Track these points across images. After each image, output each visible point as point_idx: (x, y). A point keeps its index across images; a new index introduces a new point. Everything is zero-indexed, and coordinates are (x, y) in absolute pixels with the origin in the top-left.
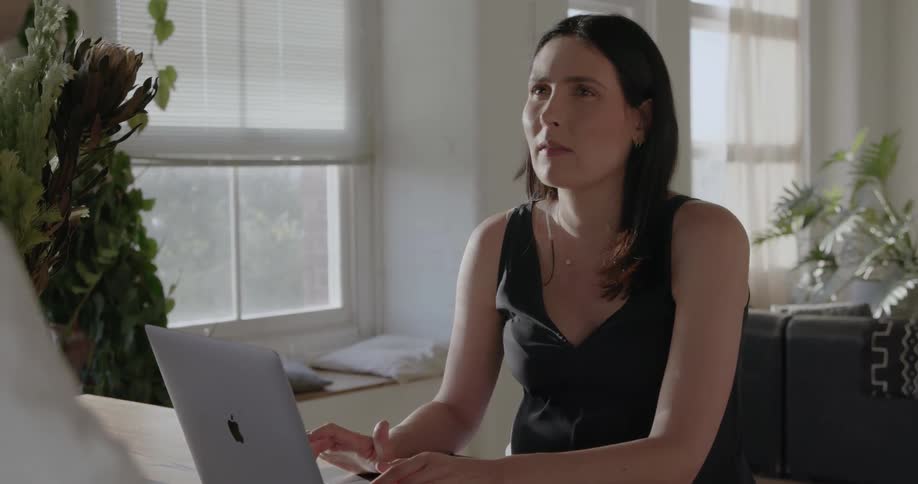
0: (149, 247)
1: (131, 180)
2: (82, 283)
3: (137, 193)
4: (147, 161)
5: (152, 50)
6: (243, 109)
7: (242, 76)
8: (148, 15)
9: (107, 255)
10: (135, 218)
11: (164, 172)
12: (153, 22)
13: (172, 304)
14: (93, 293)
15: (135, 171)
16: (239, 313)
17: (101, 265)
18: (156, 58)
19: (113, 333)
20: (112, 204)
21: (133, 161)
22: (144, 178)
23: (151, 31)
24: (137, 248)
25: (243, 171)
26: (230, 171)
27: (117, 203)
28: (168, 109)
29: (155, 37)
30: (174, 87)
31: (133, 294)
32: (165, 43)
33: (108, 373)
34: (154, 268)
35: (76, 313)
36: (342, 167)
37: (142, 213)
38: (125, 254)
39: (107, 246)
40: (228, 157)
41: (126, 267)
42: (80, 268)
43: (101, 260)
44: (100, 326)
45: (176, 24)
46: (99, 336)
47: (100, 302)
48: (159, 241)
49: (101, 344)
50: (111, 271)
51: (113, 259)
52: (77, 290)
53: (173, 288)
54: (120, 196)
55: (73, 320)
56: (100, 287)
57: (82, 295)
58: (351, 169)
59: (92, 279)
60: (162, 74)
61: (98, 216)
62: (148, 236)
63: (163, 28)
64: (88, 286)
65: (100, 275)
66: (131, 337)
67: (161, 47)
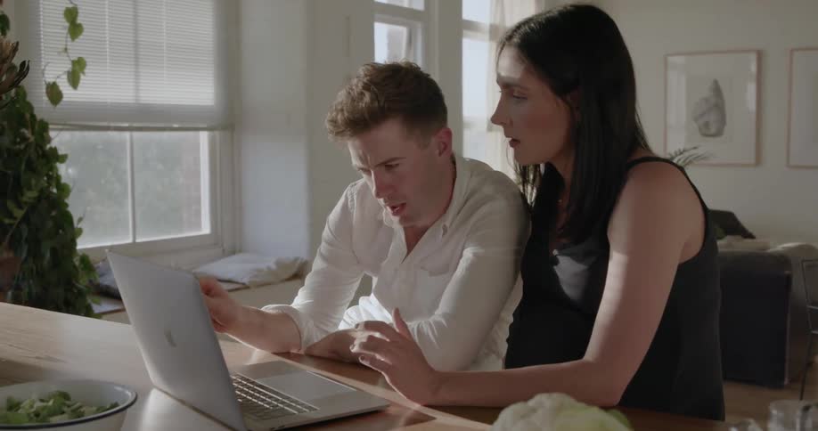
0: (64, 190)
1: (49, 140)
2: (11, 216)
3: (54, 150)
4: (60, 127)
5: (66, 45)
6: (137, 89)
7: (137, 65)
8: (64, 20)
9: (30, 195)
10: (52, 168)
12: (67, 24)
13: (80, 231)
14: (18, 227)
15: (52, 134)
16: (134, 238)
17: (26, 203)
18: (69, 51)
19: (35, 254)
20: (34, 156)
21: (51, 126)
22: (59, 139)
23: (66, 31)
24: (55, 191)
25: (136, 134)
26: (127, 135)
27: (38, 157)
28: (79, 88)
29: (69, 36)
30: (83, 73)
31: (50, 224)
32: (77, 40)
33: (31, 281)
34: (67, 205)
35: (8, 236)
36: (211, 133)
37: (58, 165)
38: (44, 195)
39: (30, 189)
40: (126, 125)
41: (44, 204)
42: (10, 205)
43: (25, 199)
44: (25, 248)
45: (84, 26)
46: (24, 255)
47: (25, 229)
48: (71, 185)
49: (26, 259)
50: (33, 208)
51: (34, 198)
52: (7, 221)
53: (80, 220)
54: (40, 152)
55: (5, 244)
56: (26, 219)
57: (11, 225)
58: (217, 133)
59: (19, 213)
60: (74, 63)
61: (23, 167)
62: (63, 181)
63: (75, 29)
64: (15, 218)
65: (25, 210)
66: (48, 255)
67: (74, 43)
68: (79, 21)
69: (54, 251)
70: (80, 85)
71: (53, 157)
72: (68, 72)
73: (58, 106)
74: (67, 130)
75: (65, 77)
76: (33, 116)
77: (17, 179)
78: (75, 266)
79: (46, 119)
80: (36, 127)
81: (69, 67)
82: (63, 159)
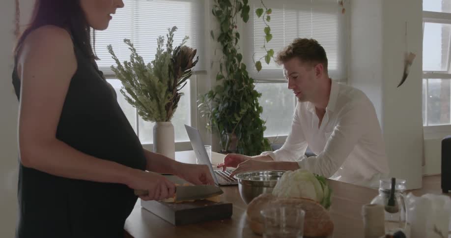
0: (260, 110)
1: (254, 87)
2: (235, 119)
3: (255, 91)
5: (264, 44)
8: (264, 33)
9: (243, 111)
10: (257, 100)
11: (265, 85)
12: (265, 35)
13: (265, 128)
14: (239, 124)
15: (254, 84)
17: (242, 115)
18: (266, 47)
19: (244, 137)
20: (246, 94)
21: (254, 81)
22: (258, 87)
23: (264, 38)
24: (256, 110)
27: (248, 94)
29: (266, 40)
31: (251, 124)
34: (259, 116)
35: (234, 129)
37: (258, 98)
39: (244, 109)
41: (249, 115)
42: (236, 115)
43: (241, 113)
44: (241, 134)
45: (273, 35)
46: (240, 137)
47: (241, 127)
48: (263, 108)
49: (241, 139)
50: (245, 116)
51: (245, 112)
52: (234, 122)
53: (265, 123)
55: (233, 132)
56: (241, 121)
57: (236, 124)
59: (239, 119)
60: (268, 52)
61: (241, 98)
62: (259, 106)
63: (269, 36)
64: (237, 121)
65: (242, 117)
66: (250, 138)
67: (268, 43)
68: (271, 33)
69: (252, 136)
70: (270, 62)
71: (255, 95)
72: (266, 56)
73: (260, 72)
74: (264, 82)
75: (264, 58)
76: (247, 76)
77: (239, 104)
78: (262, 144)
79: (253, 78)
80: (249, 82)
81: (266, 54)
82: (259, 95)
